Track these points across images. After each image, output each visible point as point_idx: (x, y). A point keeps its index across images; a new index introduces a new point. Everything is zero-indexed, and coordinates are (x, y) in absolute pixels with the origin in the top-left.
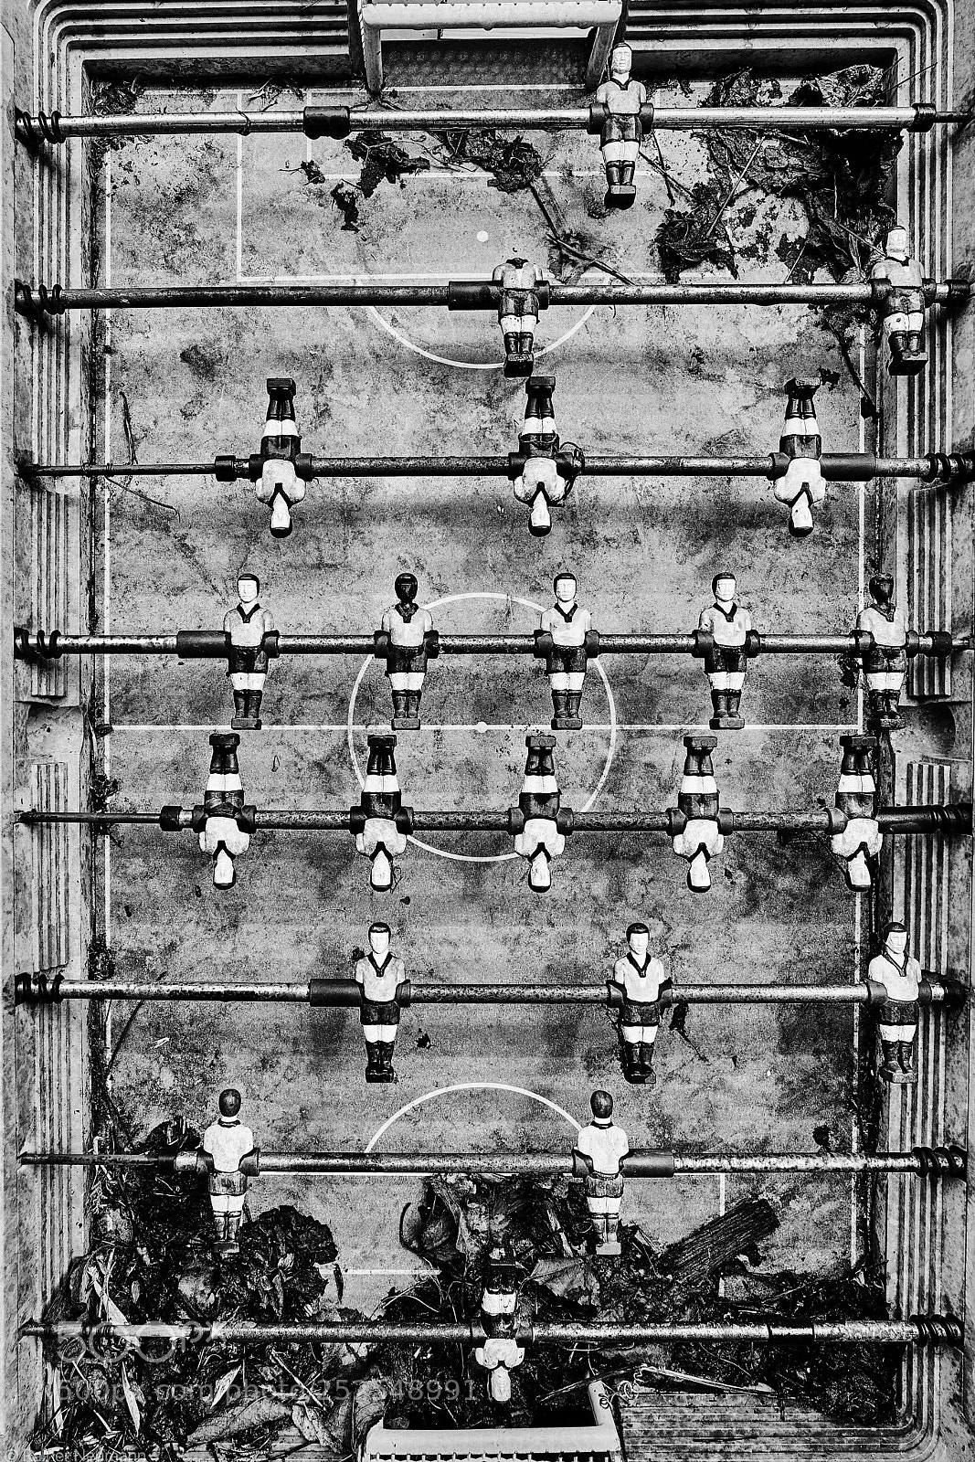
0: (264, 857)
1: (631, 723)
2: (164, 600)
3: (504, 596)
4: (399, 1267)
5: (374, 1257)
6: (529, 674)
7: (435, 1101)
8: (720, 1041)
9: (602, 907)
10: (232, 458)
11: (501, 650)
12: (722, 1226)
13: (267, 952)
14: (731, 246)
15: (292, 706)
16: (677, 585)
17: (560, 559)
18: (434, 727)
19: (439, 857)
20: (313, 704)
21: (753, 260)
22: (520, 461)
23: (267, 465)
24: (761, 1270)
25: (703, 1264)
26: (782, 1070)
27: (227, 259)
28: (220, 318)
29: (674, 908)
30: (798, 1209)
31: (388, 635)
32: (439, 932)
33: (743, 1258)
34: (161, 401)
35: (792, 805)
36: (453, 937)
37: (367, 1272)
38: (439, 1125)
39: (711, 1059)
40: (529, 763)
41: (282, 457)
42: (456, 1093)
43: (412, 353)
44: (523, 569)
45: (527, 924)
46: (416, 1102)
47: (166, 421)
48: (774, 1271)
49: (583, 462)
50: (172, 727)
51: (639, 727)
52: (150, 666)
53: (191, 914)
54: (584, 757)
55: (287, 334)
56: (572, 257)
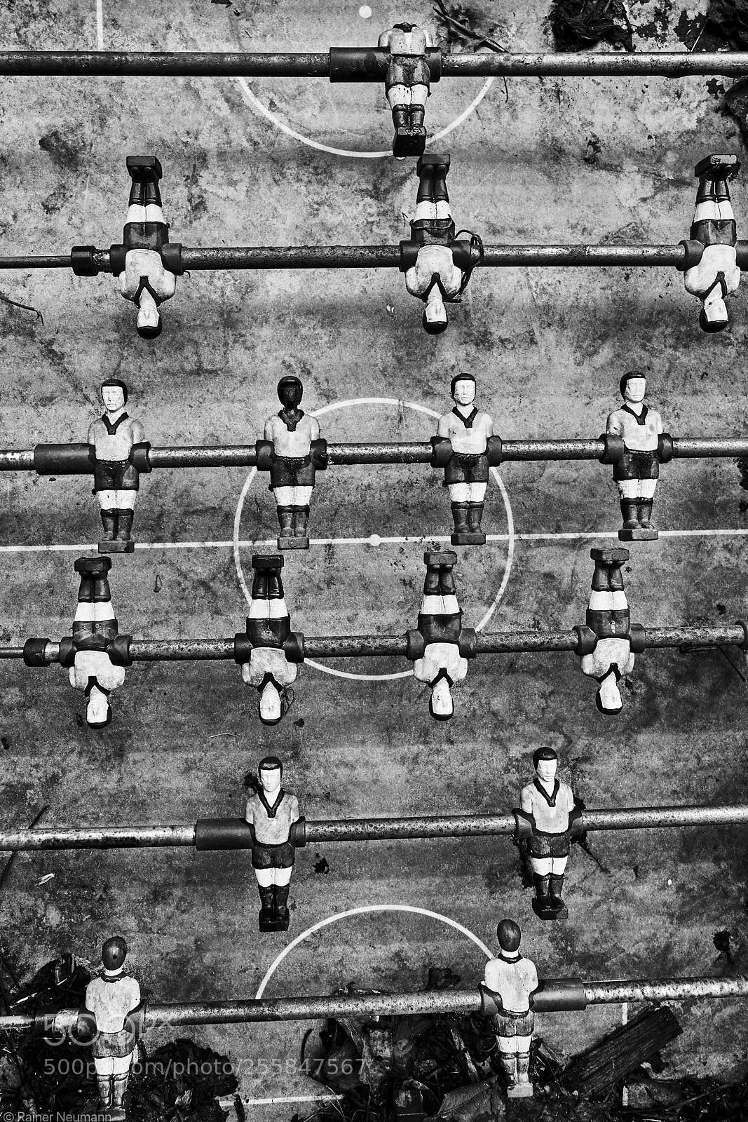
0: (149, 682)
1: (529, 532)
2: (32, 412)
3: (396, 402)
4: (302, 1093)
5: (275, 1086)
6: (423, 483)
7: (335, 925)
8: (621, 852)
9: (502, 722)
10: (91, 249)
11: (396, 459)
12: (625, 1036)
13: (155, 781)
14: (628, 24)
15: (173, 522)
16: (575, 387)
17: (453, 362)
18: (325, 541)
19: (333, 677)
20: (196, 520)
21: (651, 40)
22: (412, 250)
23: (130, 256)
24: (664, 1076)
25: (608, 1075)
26: (682, 878)
27: (87, 34)
28: (82, 101)
29: (575, 722)
30: (699, 1014)
31: (272, 444)
32: (334, 754)
33: (646, 1065)
34: (20, 193)
35: (692, 612)
36: (350, 759)
37: (269, 1101)
38: (339, 949)
39: (613, 871)
40: (428, 581)
41: (147, 247)
42: (355, 917)
43: (292, 140)
44: (415, 372)
45: (426, 743)
46: (315, 928)
47: (27, 216)
48: (678, 1076)
49: (482, 252)
50: (45, 548)
51: (537, 536)
52: (19, 483)
53: (73, 744)
54: (481, 568)
55: (157, 119)
56: (462, 36)
